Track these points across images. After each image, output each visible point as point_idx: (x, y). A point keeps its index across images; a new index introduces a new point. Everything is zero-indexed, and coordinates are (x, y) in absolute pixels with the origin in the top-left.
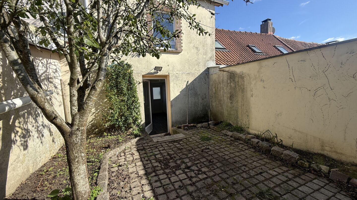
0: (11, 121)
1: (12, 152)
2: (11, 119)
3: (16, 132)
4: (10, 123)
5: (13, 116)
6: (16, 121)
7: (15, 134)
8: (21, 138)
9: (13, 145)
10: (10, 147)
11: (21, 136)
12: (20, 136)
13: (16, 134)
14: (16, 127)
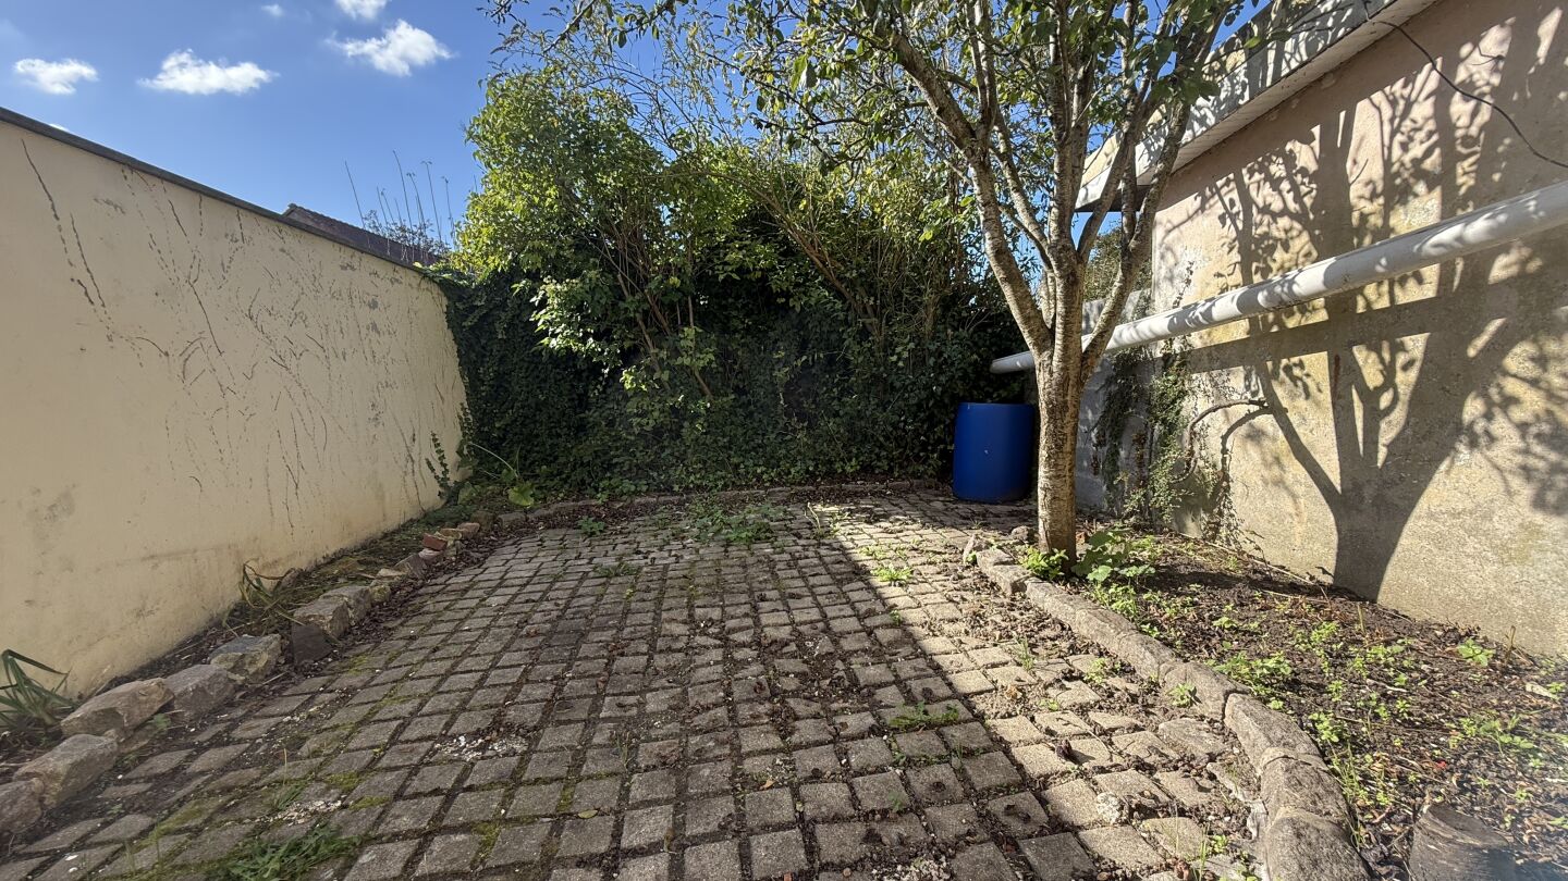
0: (1481, 342)
1: (1448, 472)
2: (1478, 332)
3: (1496, 398)
4: (1472, 352)
5: (1498, 322)
6: (1513, 344)
7: (1489, 403)
8: (1531, 440)
9: (1462, 447)
10: (1445, 450)
11: (1534, 430)
12: (1523, 427)
13: (1496, 411)
14: (1506, 373)
